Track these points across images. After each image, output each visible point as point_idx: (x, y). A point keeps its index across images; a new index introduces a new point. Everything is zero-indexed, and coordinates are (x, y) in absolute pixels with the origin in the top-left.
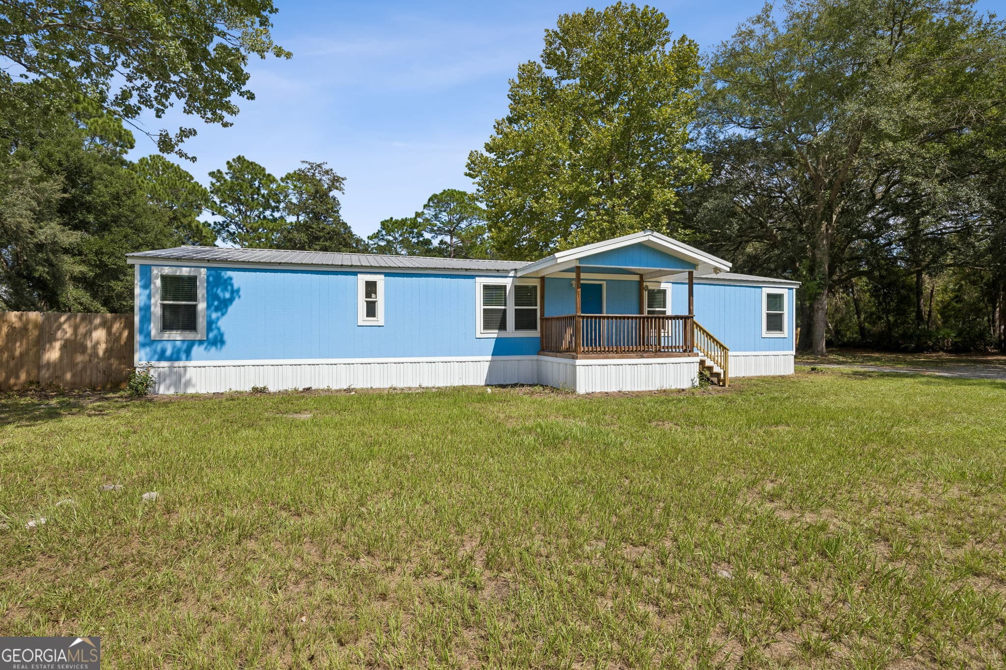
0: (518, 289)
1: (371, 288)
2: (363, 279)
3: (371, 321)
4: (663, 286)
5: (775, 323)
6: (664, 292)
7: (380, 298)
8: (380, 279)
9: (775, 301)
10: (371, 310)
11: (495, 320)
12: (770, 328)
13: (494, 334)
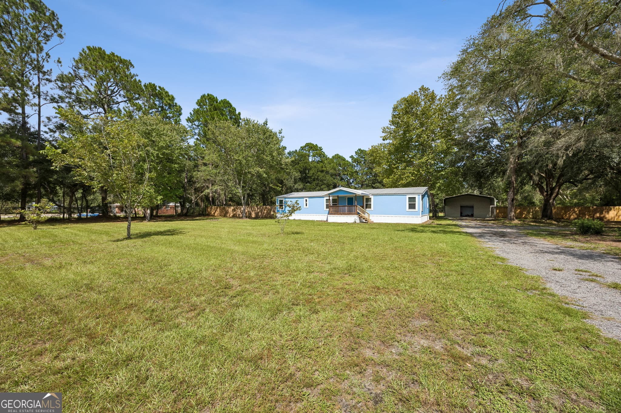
0: (333, 199)
1: (306, 200)
2: (305, 199)
3: (306, 207)
4: (370, 197)
5: (412, 206)
6: (371, 198)
7: (308, 202)
8: (307, 199)
9: (412, 200)
10: (306, 205)
11: (328, 206)
12: (410, 208)
13: (328, 209)
